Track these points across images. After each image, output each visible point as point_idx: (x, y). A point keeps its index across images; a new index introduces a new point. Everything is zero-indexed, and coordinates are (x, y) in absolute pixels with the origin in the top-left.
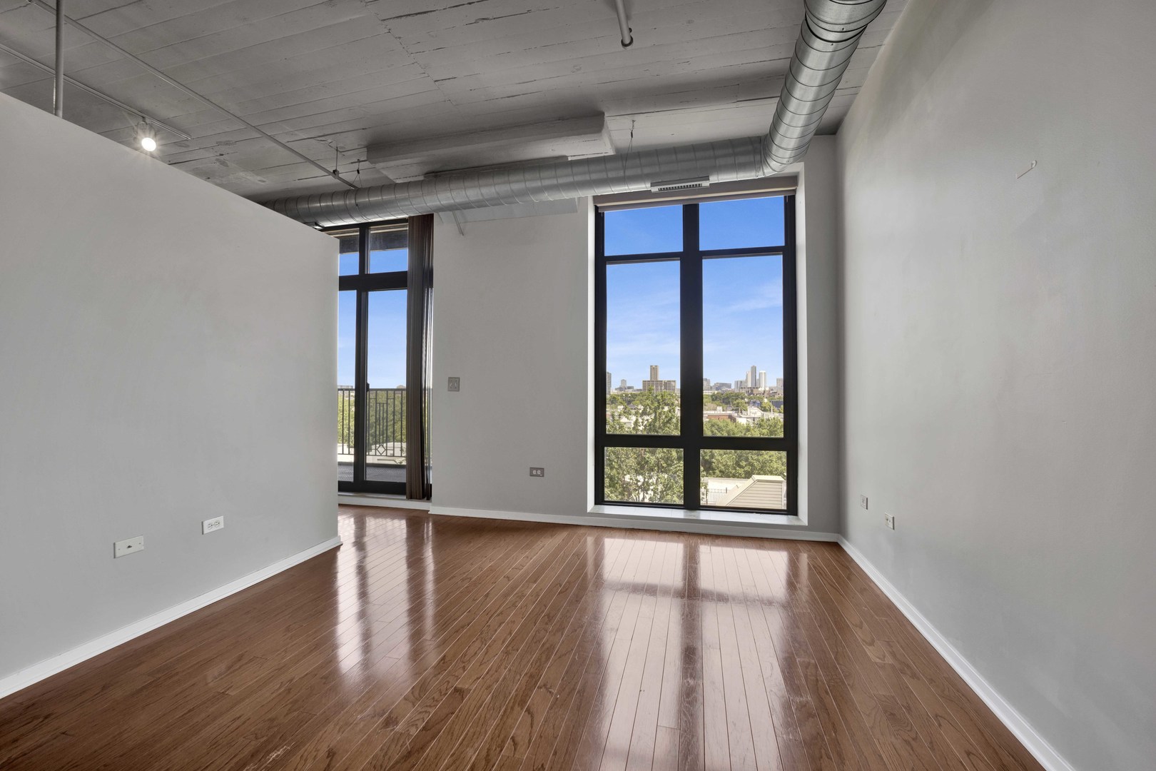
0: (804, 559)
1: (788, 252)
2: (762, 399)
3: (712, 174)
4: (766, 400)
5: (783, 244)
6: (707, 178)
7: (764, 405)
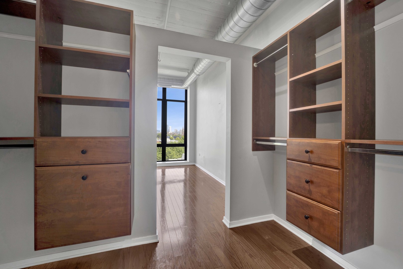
0: (188, 169)
1: (186, 102)
2: (170, 136)
3: (172, 85)
4: (171, 136)
5: (185, 100)
6: (171, 86)
7: (171, 138)
